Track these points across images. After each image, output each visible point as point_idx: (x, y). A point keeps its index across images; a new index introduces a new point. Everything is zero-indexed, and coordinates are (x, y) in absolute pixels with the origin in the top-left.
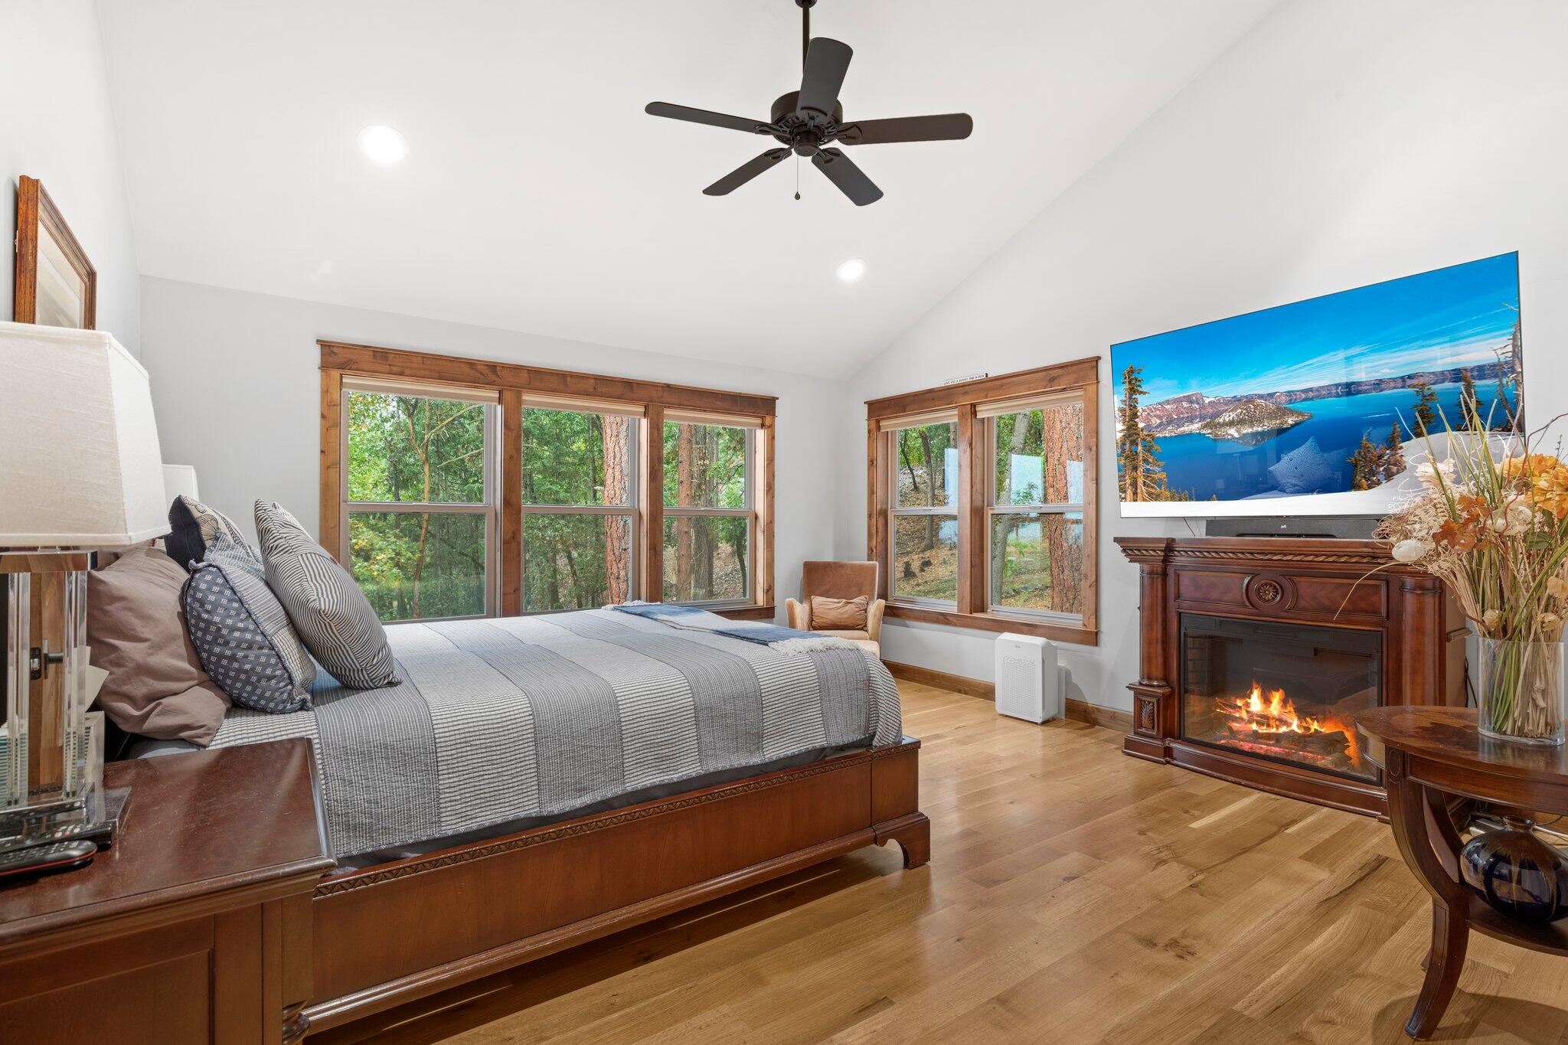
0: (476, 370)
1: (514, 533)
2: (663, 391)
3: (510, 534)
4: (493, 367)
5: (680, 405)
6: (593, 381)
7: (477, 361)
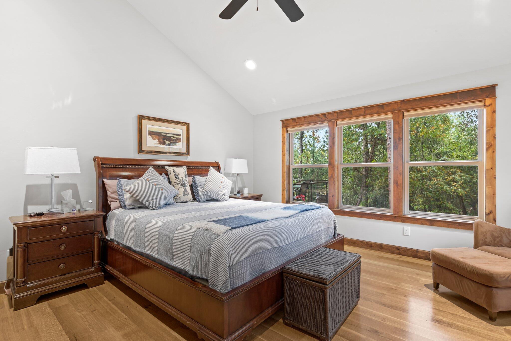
0: (320, 117)
1: (332, 175)
2: (401, 104)
3: (331, 175)
4: (325, 115)
5: (412, 108)
6: (363, 109)
7: (319, 114)
